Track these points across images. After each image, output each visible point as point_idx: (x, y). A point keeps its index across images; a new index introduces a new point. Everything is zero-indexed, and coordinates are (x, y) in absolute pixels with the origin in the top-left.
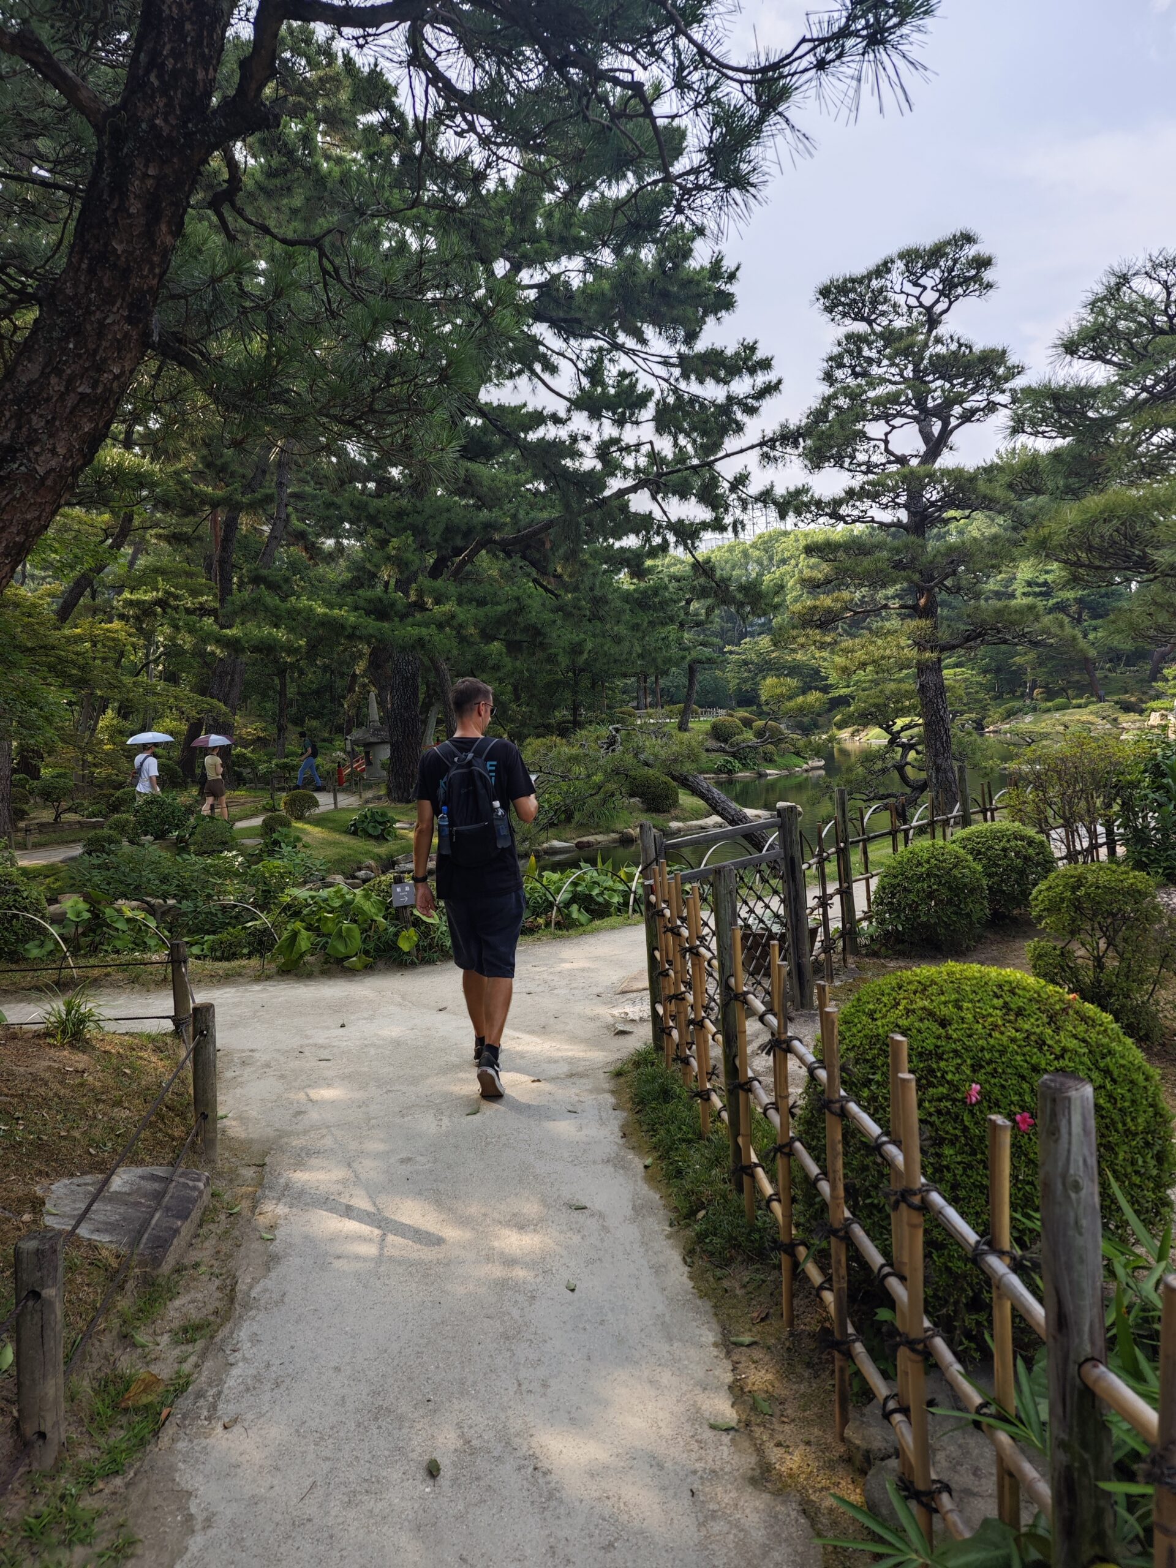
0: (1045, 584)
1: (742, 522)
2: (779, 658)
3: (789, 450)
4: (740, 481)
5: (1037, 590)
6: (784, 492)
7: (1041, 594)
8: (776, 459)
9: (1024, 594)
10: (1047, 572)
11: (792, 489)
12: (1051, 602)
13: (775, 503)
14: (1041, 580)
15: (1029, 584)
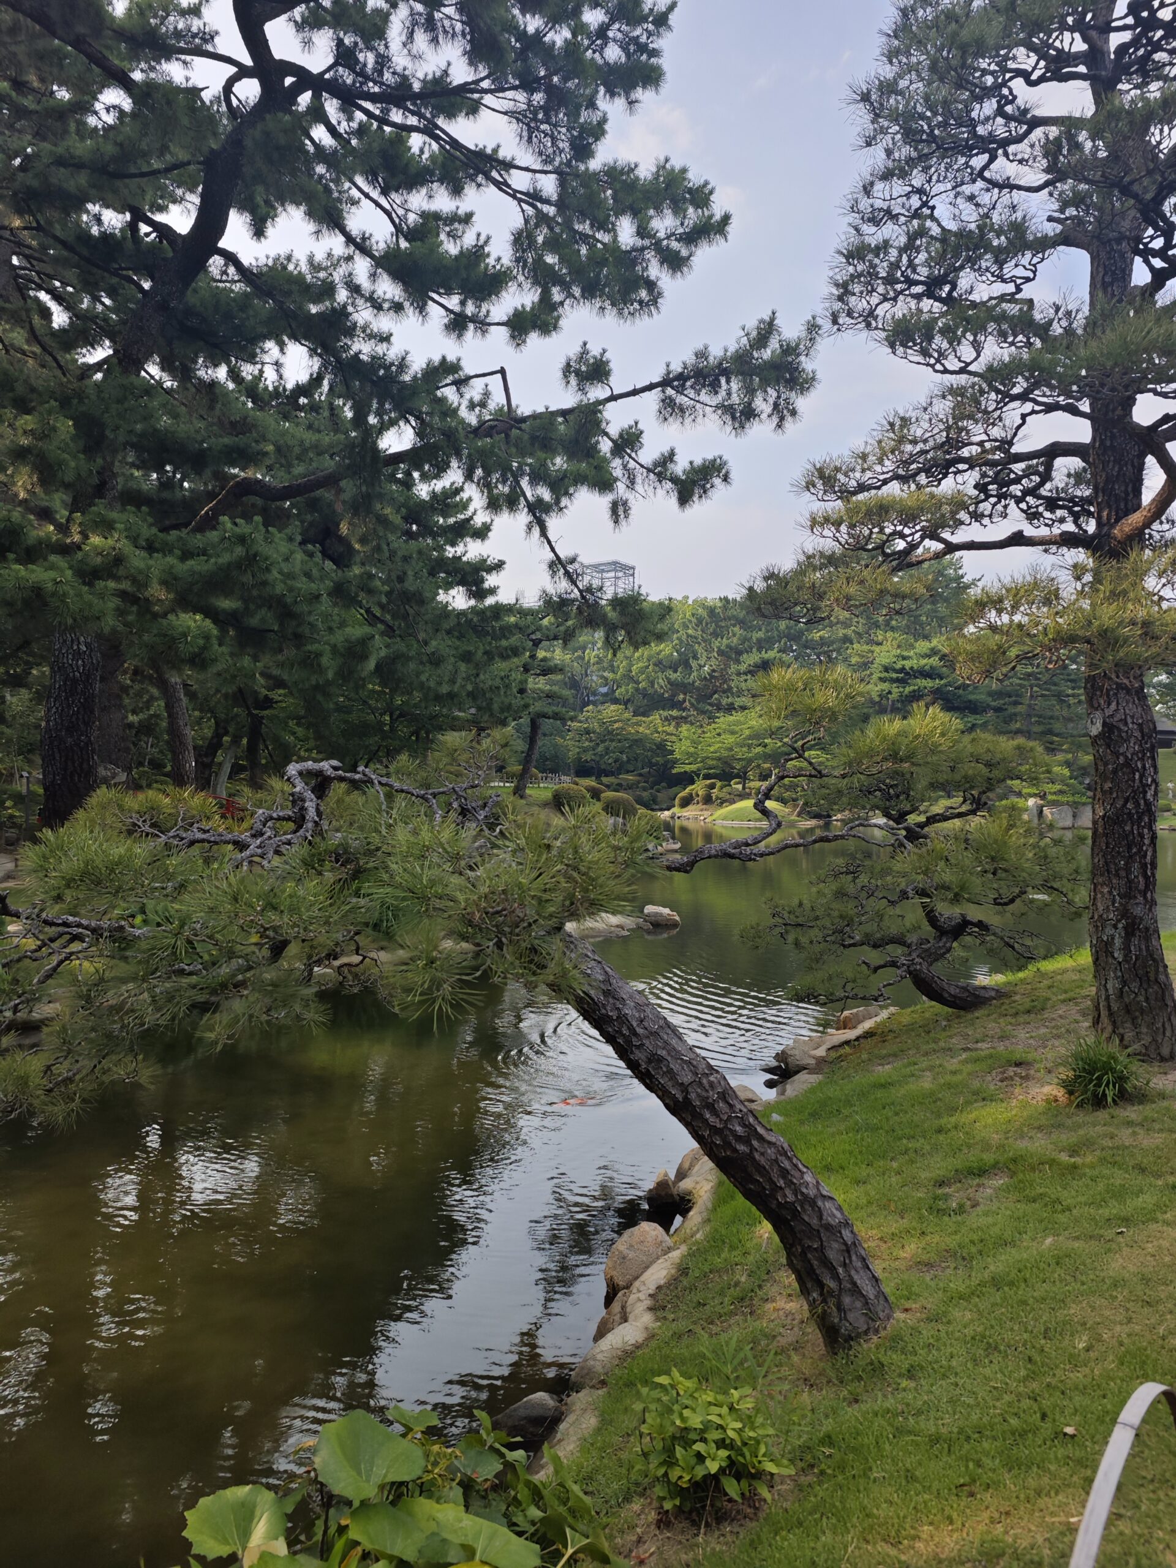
0: (902, 670)
1: (625, 503)
2: (622, 729)
3: (704, 397)
4: (629, 441)
5: (894, 675)
6: (687, 466)
7: (897, 680)
8: (682, 410)
9: (881, 679)
10: (904, 658)
11: (698, 462)
12: (908, 689)
13: (674, 480)
14: (898, 666)
15: (886, 669)
